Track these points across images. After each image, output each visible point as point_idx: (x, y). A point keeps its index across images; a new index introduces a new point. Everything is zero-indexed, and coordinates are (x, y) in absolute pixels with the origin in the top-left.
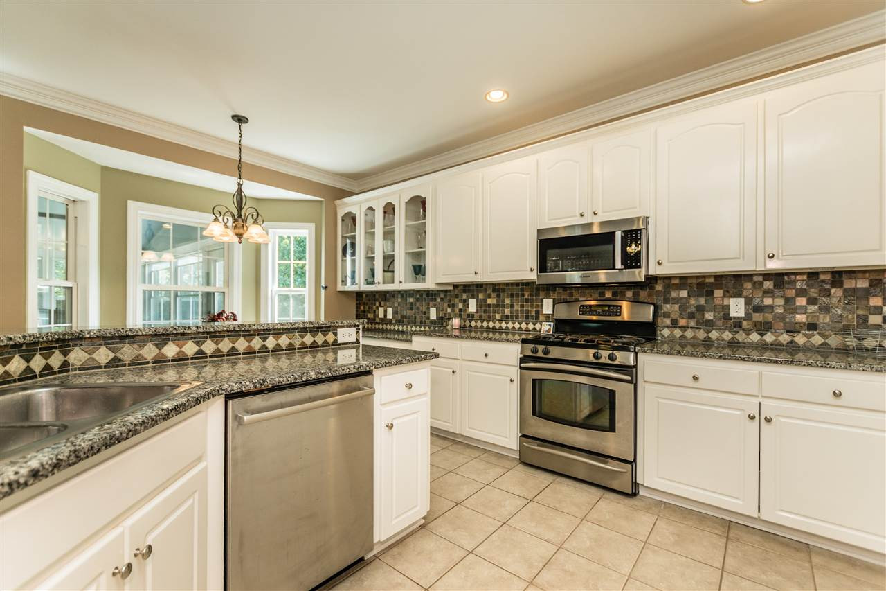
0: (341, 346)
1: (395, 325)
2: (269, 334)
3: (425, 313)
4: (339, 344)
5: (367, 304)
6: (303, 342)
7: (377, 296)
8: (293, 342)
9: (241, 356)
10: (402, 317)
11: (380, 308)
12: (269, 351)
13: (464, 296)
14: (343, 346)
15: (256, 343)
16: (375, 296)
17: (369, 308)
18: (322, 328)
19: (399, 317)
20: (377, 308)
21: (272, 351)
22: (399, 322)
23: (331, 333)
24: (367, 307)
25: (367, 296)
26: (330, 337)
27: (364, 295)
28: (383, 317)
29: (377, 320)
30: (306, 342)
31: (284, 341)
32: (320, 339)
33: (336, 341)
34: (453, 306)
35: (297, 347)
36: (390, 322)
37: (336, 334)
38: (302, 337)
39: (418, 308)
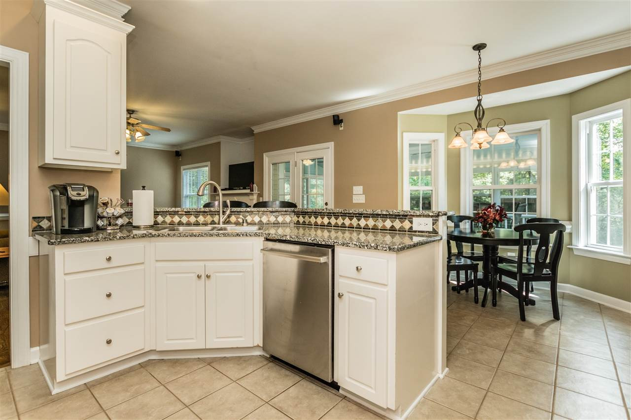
0: (417, 233)
2: (361, 217)
4: (415, 232)
6: (384, 225)
8: (377, 224)
9: (347, 229)
12: (361, 228)
14: (419, 234)
15: (355, 222)
18: (399, 215)
21: (364, 228)
23: (407, 221)
26: (407, 225)
30: (386, 226)
31: (371, 222)
32: (397, 224)
33: (411, 228)
35: (379, 228)
37: (411, 222)
38: (384, 221)
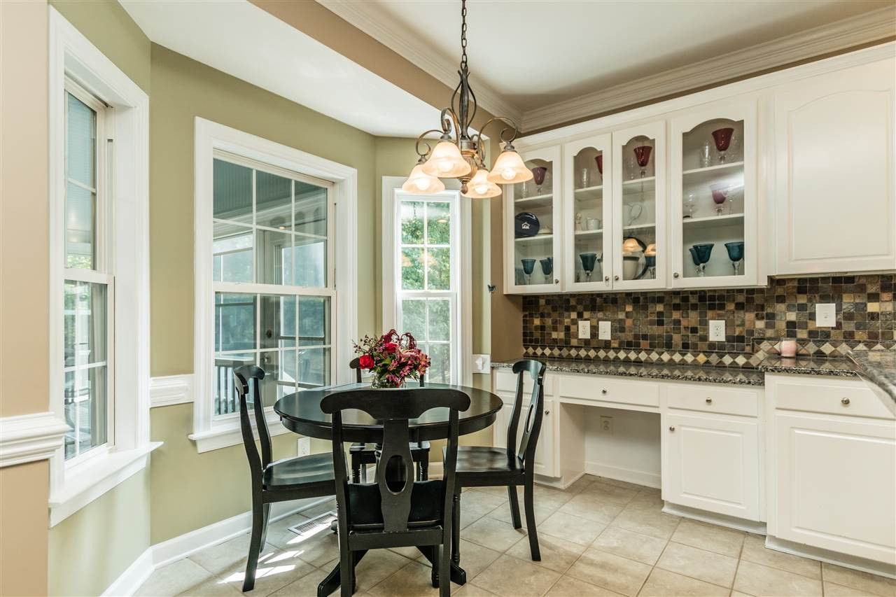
1: (617, 350)
3: (694, 330)
5: (549, 315)
7: (573, 302)
10: (636, 336)
11: (581, 323)
13: (802, 299)
16: (568, 301)
17: (555, 322)
19: (628, 336)
20: (575, 322)
22: (628, 346)
24: (549, 322)
25: (548, 302)
27: (542, 302)
28: (588, 336)
29: (574, 342)
34: (771, 317)
36: (607, 345)
39: (678, 322)
